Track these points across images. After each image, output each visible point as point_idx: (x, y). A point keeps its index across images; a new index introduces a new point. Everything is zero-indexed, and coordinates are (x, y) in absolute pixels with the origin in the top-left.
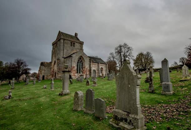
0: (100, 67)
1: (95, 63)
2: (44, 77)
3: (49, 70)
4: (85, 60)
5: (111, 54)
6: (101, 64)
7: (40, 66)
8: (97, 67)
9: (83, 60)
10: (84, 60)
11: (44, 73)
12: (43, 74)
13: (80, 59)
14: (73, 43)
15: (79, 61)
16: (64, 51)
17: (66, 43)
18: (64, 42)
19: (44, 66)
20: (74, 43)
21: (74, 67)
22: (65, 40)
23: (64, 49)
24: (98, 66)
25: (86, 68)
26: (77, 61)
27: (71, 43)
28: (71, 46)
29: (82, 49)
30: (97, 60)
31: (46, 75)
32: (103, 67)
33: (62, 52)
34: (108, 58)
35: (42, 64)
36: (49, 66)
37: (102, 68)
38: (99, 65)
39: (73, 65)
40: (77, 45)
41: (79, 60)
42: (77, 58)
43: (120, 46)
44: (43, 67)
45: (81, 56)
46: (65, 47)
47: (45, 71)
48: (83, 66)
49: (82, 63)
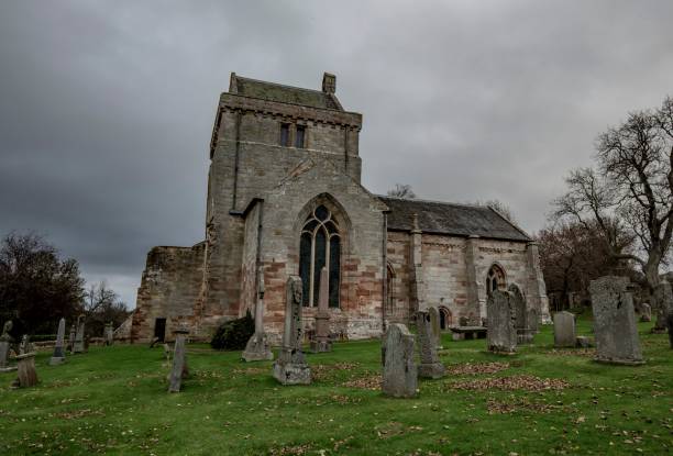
0: (486, 260)
1: (443, 241)
2: (161, 324)
3: (191, 289)
4: (354, 222)
5: (579, 180)
6: (486, 245)
7: (147, 271)
8: (461, 265)
9: (339, 218)
10: (348, 220)
11: (164, 306)
12: (156, 313)
13: (322, 212)
14: (293, 129)
15: (310, 226)
16: (240, 176)
17: (249, 128)
18: (238, 124)
19: (165, 268)
20: (301, 129)
21: (276, 267)
22: (244, 112)
23: (242, 164)
24: (468, 259)
25: (361, 269)
26: (300, 231)
27: (285, 126)
28: (285, 142)
29: (351, 155)
30: (464, 220)
31: (174, 314)
32: (503, 263)
33: (230, 182)
34: (558, 208)
35: (156, 258)
36: (187, 269)
37: (496, 269)
38: (475, 250)
39: (267, 256)
40: (322, 139)
41: (315, 223)
42: (298, 208)
43: (639, 125)
44: (159, 275)
45: (328, 196)
46: (243, 155)
47: (168, 292)
48: (344, 259)
49: (335, 241)
